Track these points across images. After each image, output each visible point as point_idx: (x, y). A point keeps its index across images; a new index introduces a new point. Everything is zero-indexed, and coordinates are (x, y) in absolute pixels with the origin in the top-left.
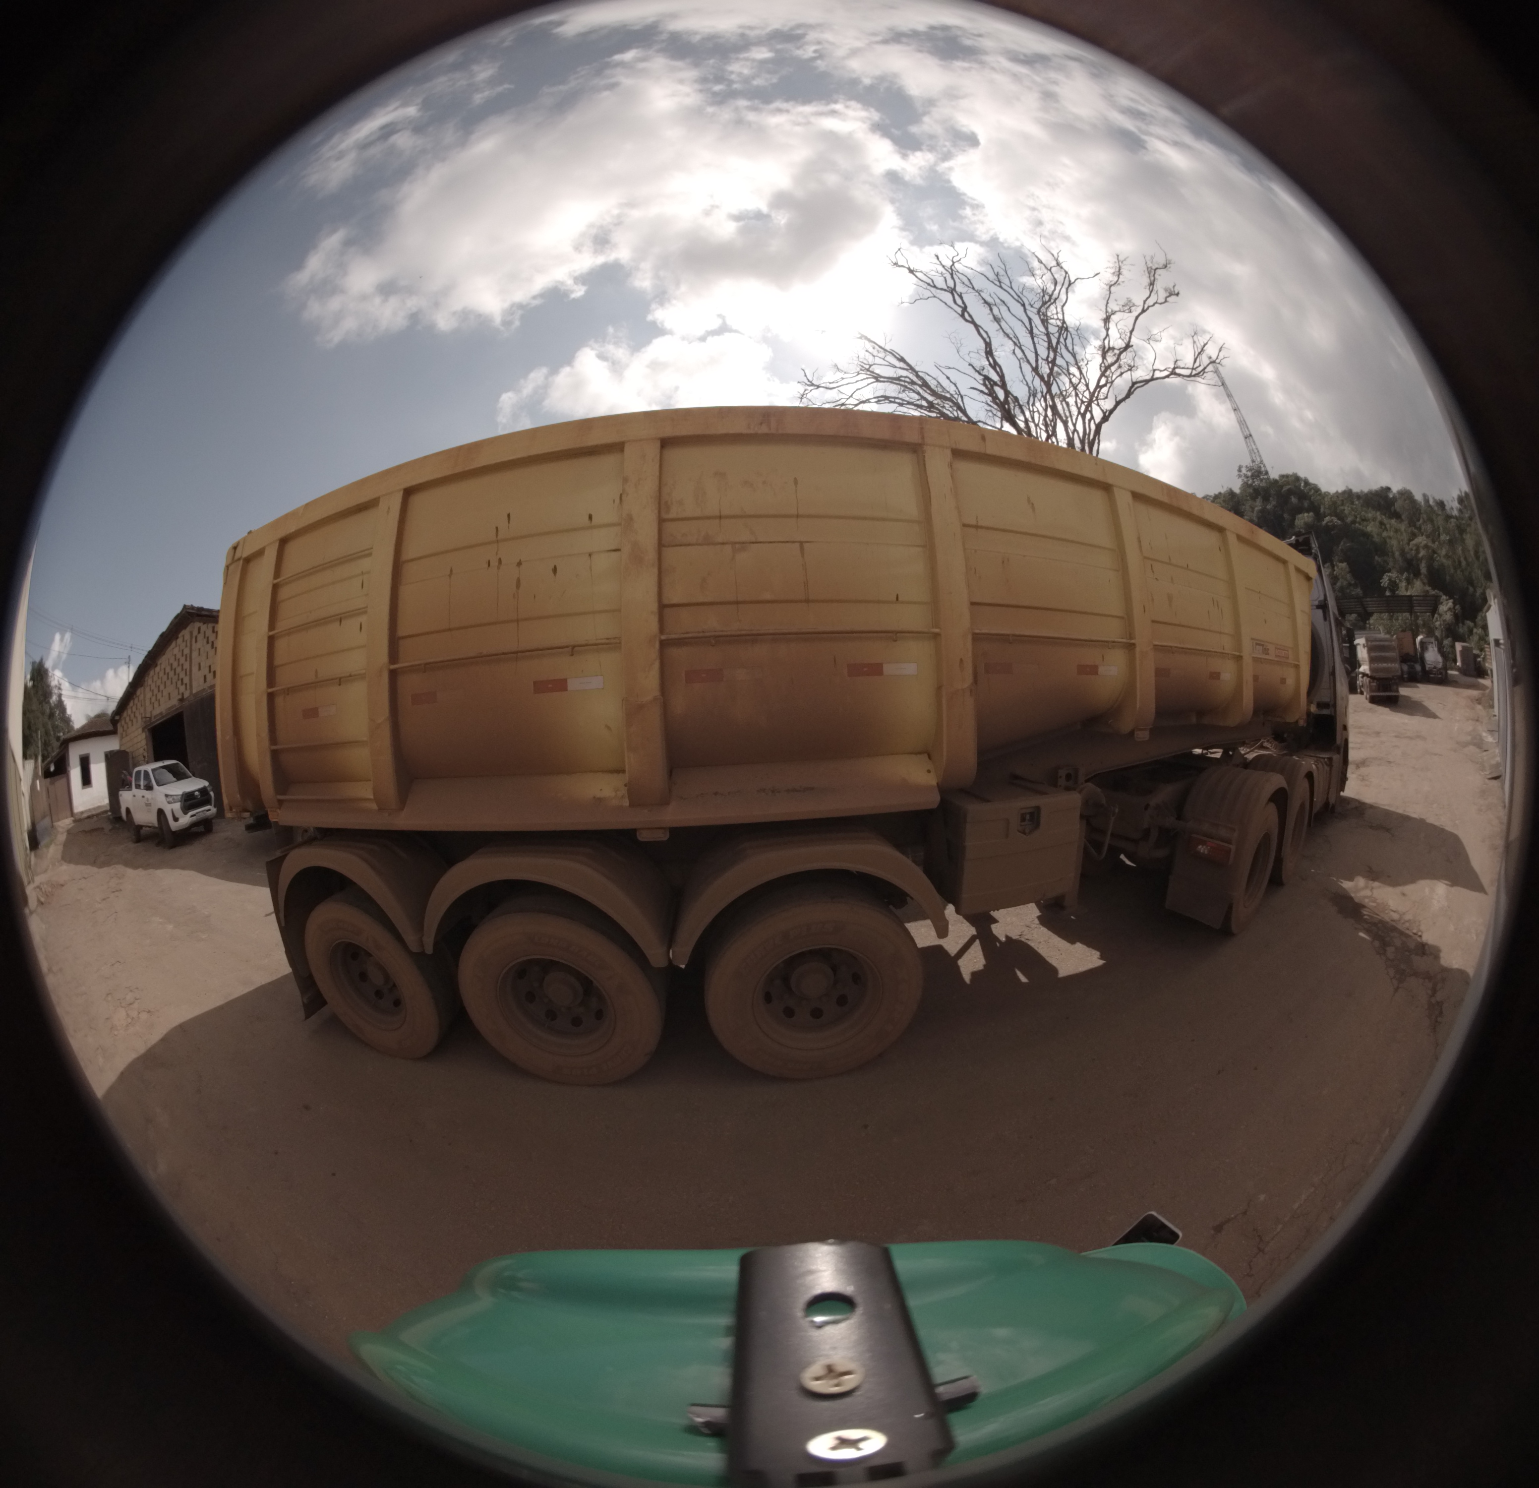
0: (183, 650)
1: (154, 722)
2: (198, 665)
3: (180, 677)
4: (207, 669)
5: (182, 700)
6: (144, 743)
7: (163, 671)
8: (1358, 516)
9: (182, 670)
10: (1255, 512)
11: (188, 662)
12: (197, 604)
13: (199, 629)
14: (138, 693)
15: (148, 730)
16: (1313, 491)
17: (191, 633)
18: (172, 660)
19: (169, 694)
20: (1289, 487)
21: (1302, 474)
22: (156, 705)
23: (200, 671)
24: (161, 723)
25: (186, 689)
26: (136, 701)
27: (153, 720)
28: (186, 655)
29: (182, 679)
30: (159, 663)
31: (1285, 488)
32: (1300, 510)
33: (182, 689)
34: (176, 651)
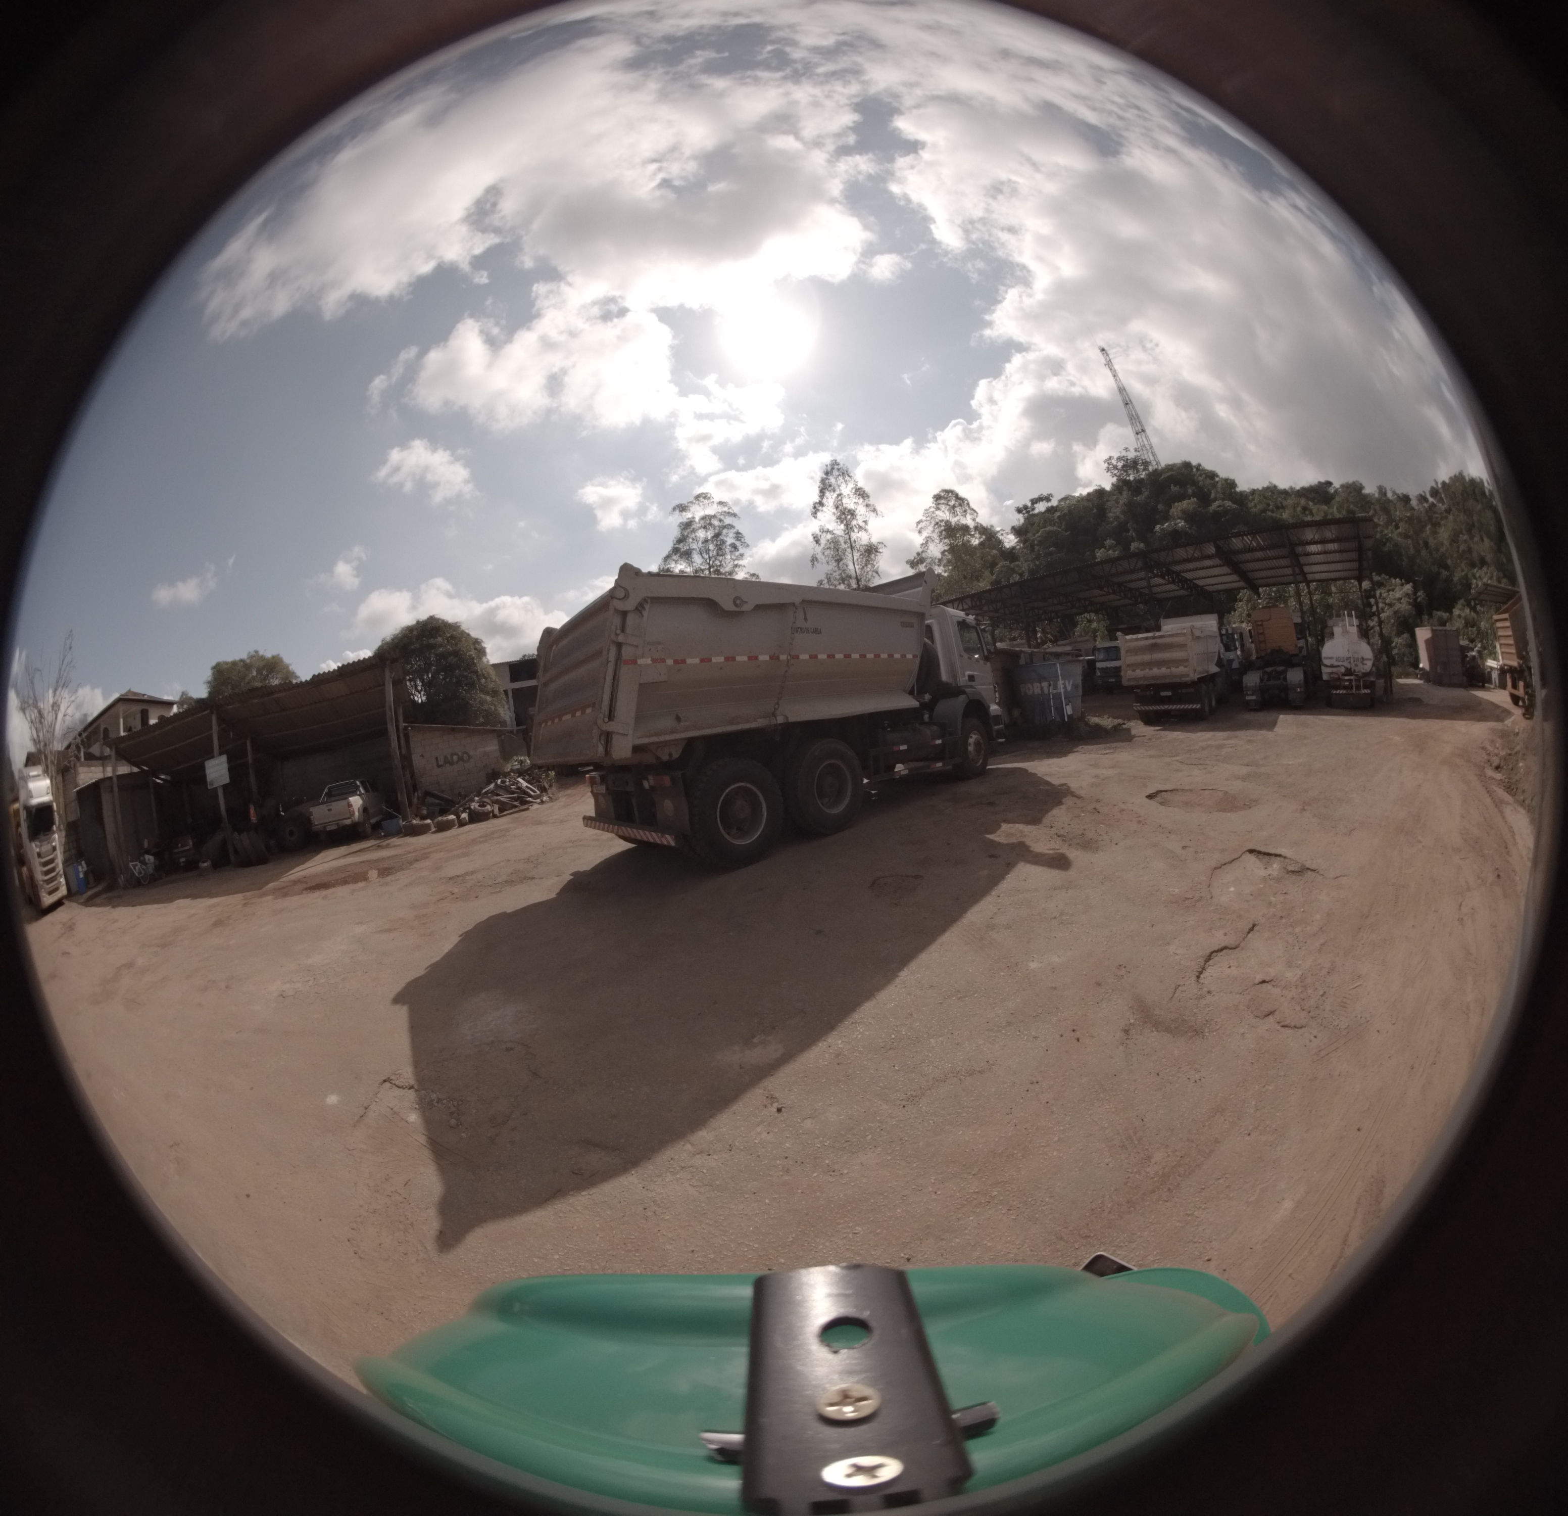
16: (1206, 478)
31: (1164, 477)
32: (1180, 498)
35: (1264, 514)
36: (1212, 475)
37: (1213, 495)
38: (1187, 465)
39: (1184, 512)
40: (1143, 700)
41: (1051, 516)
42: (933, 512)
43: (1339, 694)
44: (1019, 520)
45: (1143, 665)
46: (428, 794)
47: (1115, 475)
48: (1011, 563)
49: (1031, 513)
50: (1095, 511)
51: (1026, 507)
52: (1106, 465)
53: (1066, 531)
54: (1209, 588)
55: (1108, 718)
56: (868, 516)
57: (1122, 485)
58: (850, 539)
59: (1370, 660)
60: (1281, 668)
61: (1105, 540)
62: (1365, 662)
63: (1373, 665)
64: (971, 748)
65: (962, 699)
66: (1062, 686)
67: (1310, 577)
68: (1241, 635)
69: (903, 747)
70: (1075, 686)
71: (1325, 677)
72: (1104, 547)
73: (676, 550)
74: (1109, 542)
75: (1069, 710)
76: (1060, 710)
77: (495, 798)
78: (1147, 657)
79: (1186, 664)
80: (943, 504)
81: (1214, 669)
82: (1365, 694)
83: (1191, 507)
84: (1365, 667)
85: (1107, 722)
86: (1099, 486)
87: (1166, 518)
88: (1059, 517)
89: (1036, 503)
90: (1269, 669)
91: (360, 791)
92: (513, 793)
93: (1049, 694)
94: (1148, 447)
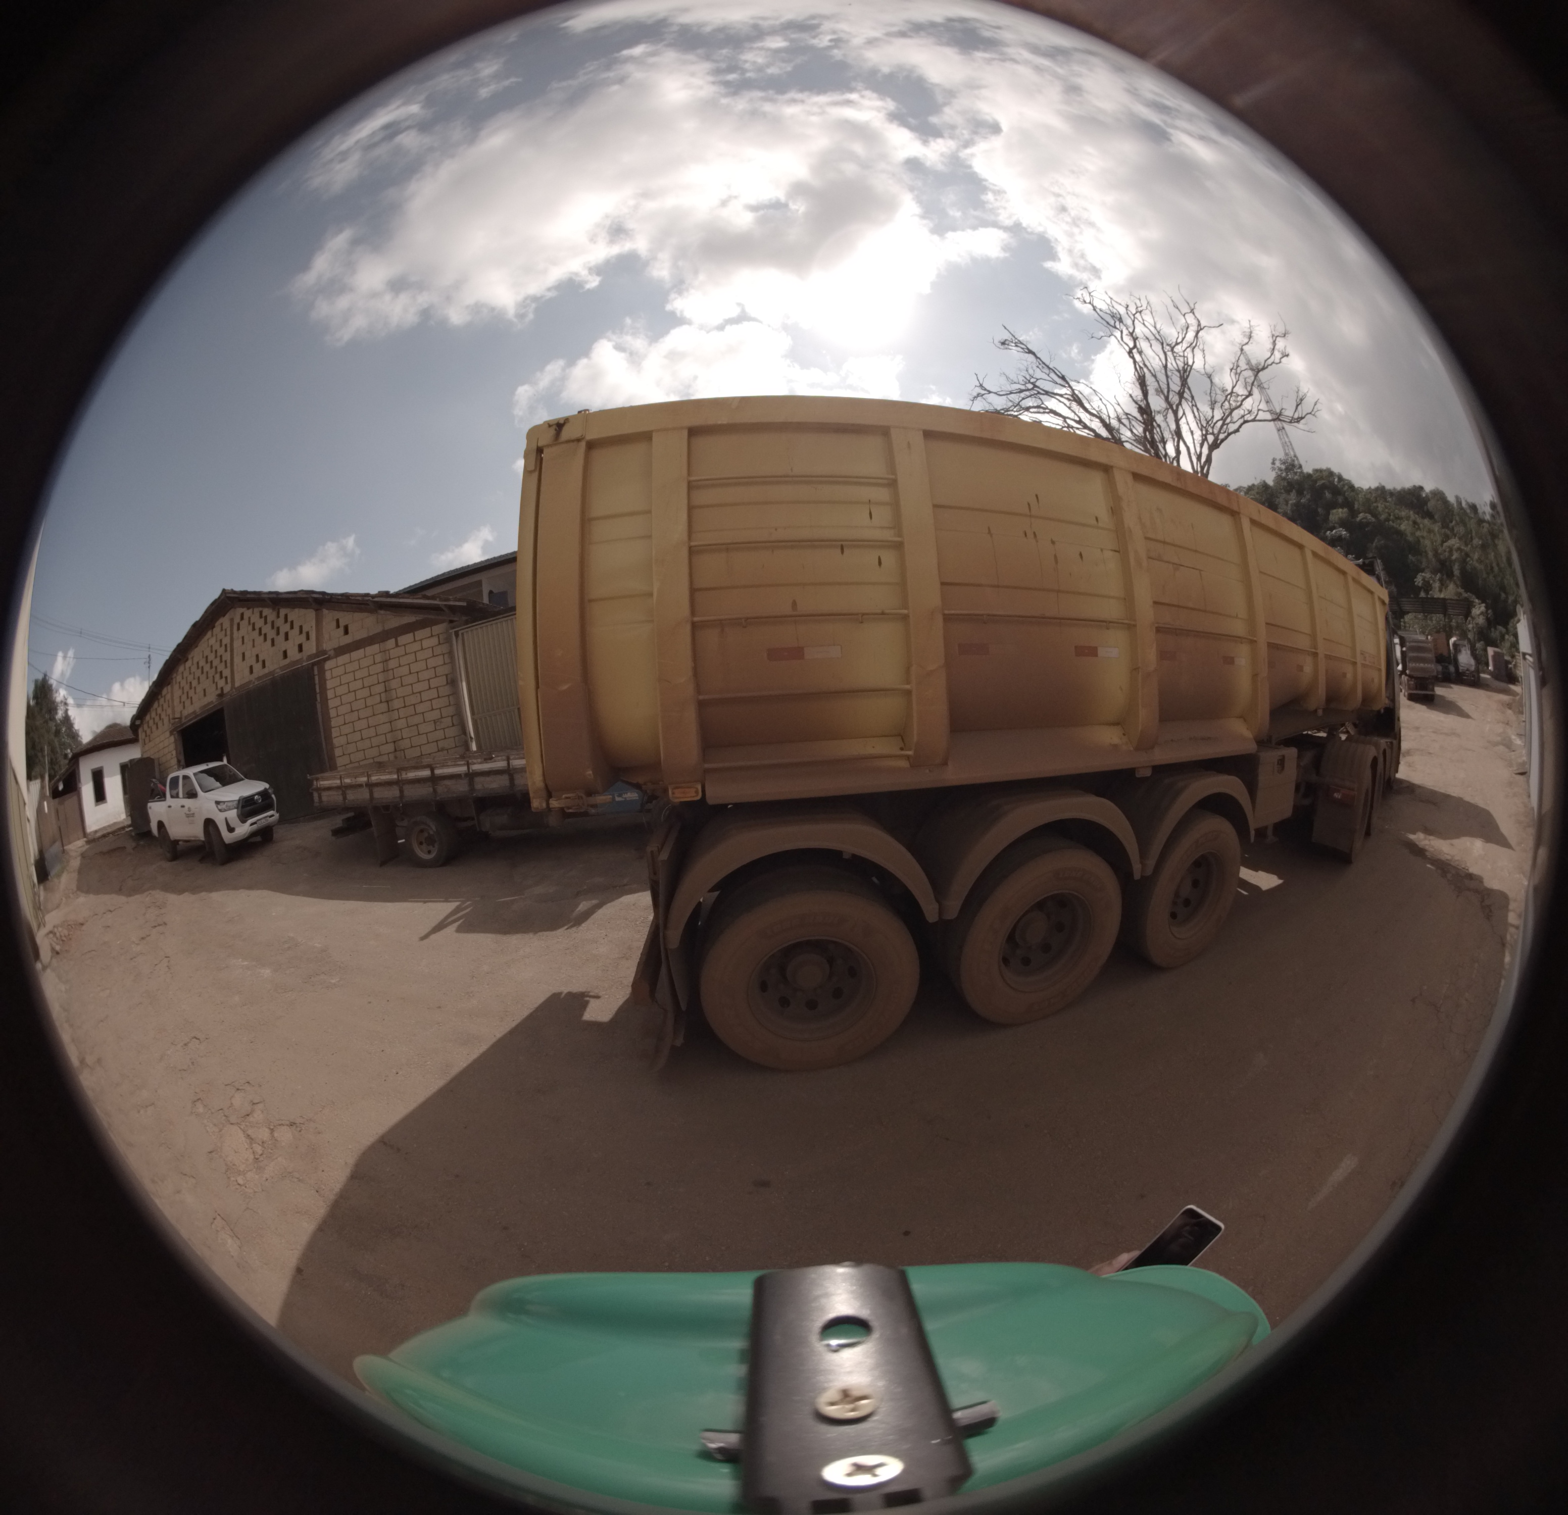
0: (221, 641)
1: (185, 723)
2: (241, 655)
3: (219, 670)
4: (254, 658)
5: (221, 695)
6: (172, 747)
7: (195, 665)
8: (1392, 514)
9: (221, 661)
10: (1289, 505)
11: (229, 653)
12: (238, 588)
13: (242, 615)
14: (164, 692)
15: (178, 732)
16: (1346, 487)
17: (232, 620)
18: (207, 652)
19: (205, 690)
20: (1323, 481)
21: (1336, 470)
22: (188, 703)
23: (245, 662)
24: (193, 724)
25: (227, 683)
26: (162, 701)
27: (184, 720)
28: (226, 645)
29: (221, 673)
30: (190, 657)
31: (1319, 483)
32: (1333, 505)
33: (221, 683)
34: (212, 641)
37: (1356, 506)
38: (1331, 473)
39: (1340, 519)
47: (1277, 473)
57: (1283, 483)
87: (1327, 522)
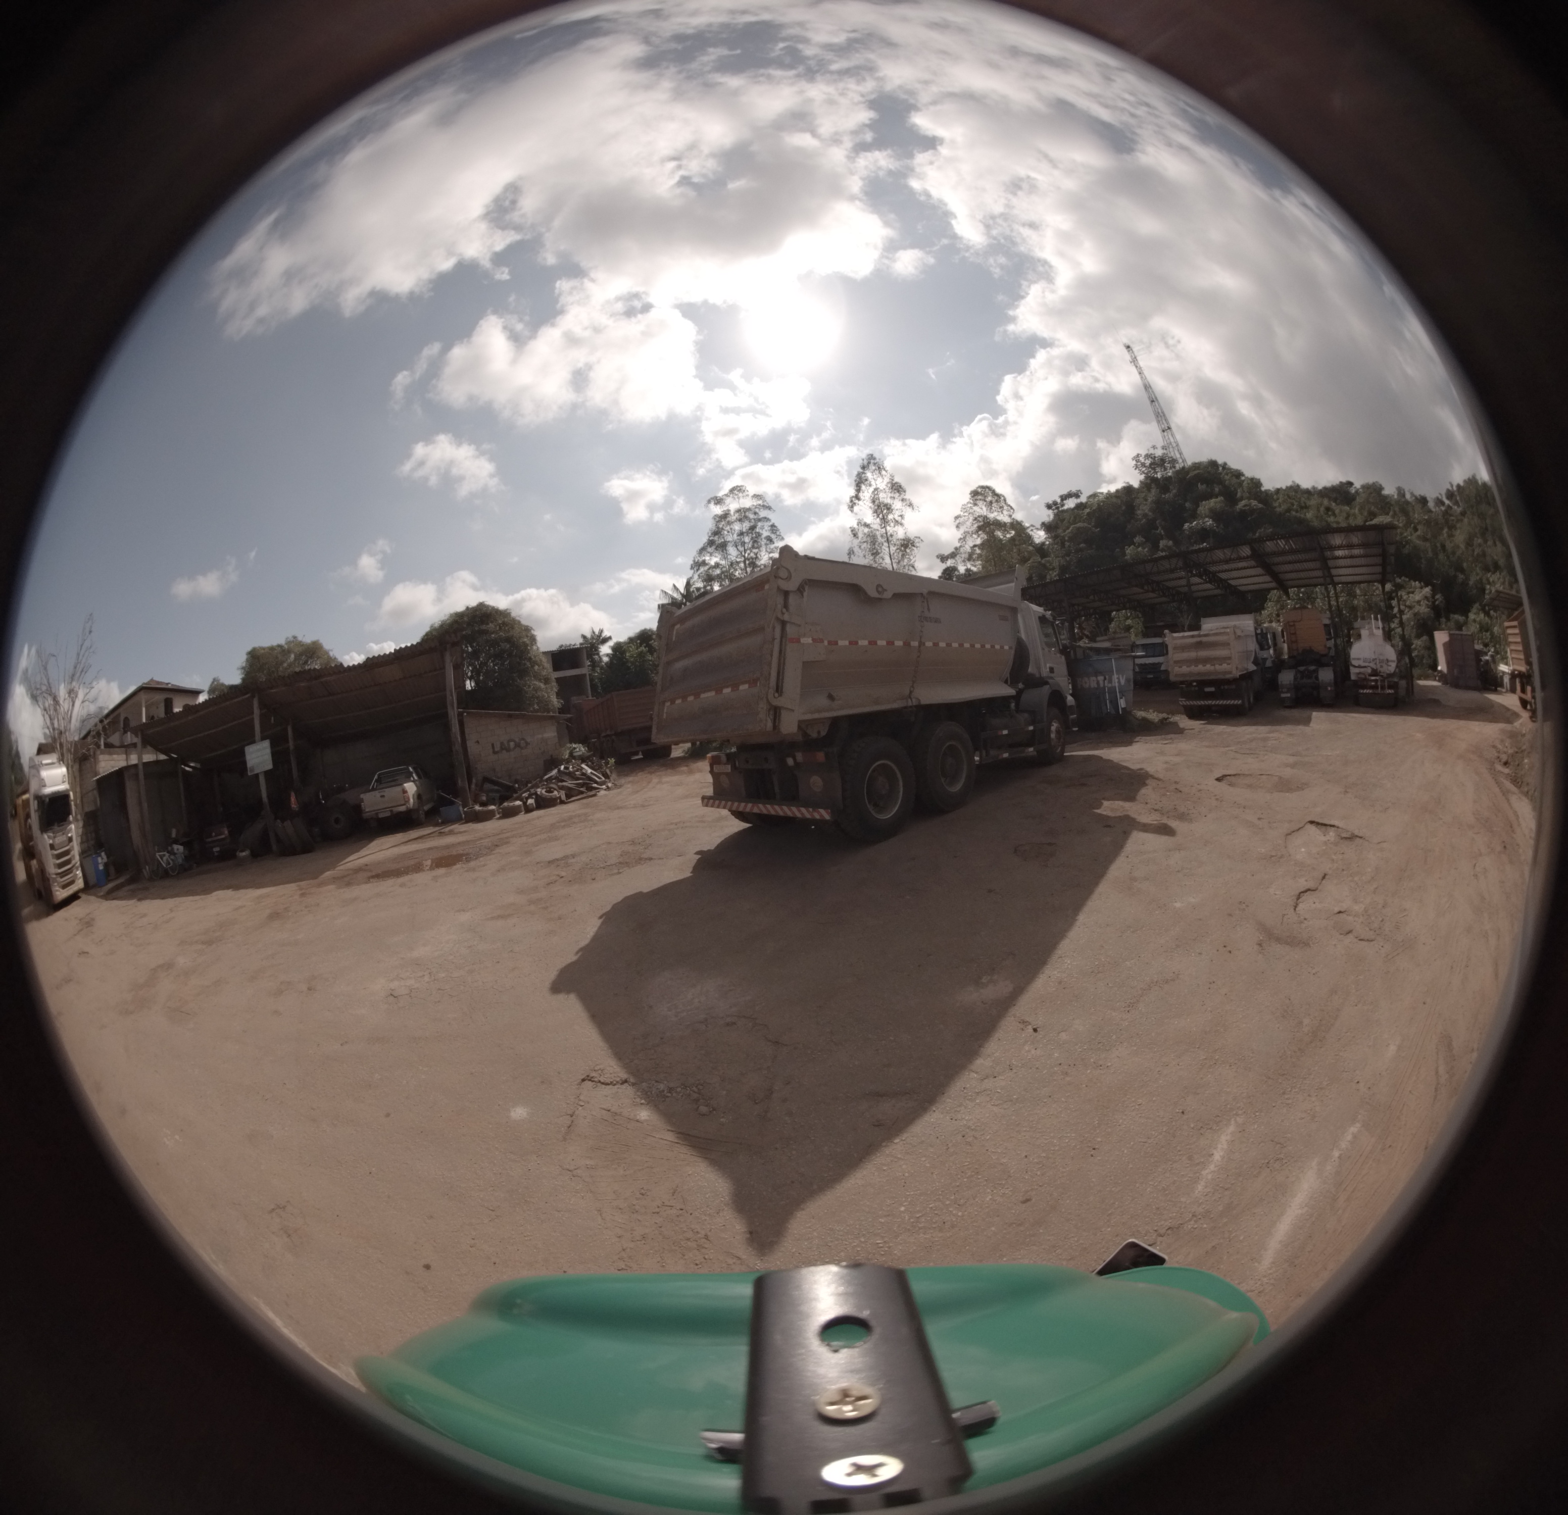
35: (1288, 514)
36: (1238, 474)
37: (1239, 495)
38: (1213, 464)
39: (1211, 510)
40: (1187, 695)
41: (1081, 512)
42: (971, 508)
43: (1366, 693)
44: (1048, 516)
45: (1189, 662)
46: (486, 780)
47: (1143, 472)
48: (1042, 558)
49: (1060, 509)
50: (1124, 508)
51: (1055, 503)
52: (1134, 462)
53: (1096, 527)
54: (1242, 588)
55: (1154, 712)
56: (904, 510)
57: (1150, 483)
58: (886, 533)
59: (1394, 661)
60: (1312, 668)
61: (1135, 537)
62: (1390, 663)
63: (1397, 667)
64: (1053, 736)
65: (1046, 690)
66: (1116, 681)
67: (1336, 579)
68: (1274, 636)
69: (1005, 732)
70: (1128, 680)
71: (1353, 677)
72: (1134, 544)
73: (711, 543)
74: (1138, 539)
75: (1122, 703)
76: (1115, 703)
77: (560, 784)
78: (1193, 654)
79: (1229, 661)
80: (980, 500)
81: (1252, 667)
82: (1389, 694)
83: (1218, 506)
84: (1390, 668)
85: (1153, 716)
86: (1128, 483)
87: (1194, 516)
88: (1088, 514)
89: (1066, 499)
90: (1302, 668)
91: (413, 778)
92: (578, 779)
93: (1104, 687)
94: (1174, 445)
